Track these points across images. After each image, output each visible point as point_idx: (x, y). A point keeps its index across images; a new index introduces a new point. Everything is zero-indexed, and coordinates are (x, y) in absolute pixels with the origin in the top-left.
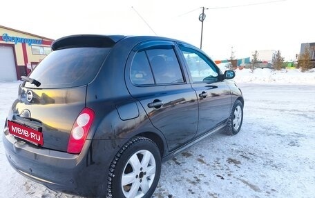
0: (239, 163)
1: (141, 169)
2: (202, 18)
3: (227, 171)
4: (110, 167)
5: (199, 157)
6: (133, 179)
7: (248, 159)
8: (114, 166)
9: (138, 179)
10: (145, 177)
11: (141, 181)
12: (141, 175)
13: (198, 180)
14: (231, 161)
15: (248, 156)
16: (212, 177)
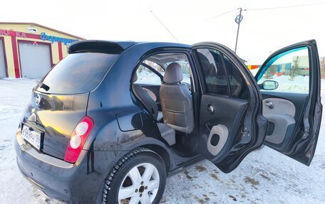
0: (257, 183)
1: (142, 183)
2: (239, 20)
3: (242, 192)
4: (107, 179)
5: (214, 173)
6: (131, 194)
7: (269, 179)
8: (110, 178)
9: (138, 193)
10: (145, 192)
11: (141, 195)
12: (142, 189)
13: (207, 199)
14: (248, 180)
15: (270, 176)
16: (224, 197)
